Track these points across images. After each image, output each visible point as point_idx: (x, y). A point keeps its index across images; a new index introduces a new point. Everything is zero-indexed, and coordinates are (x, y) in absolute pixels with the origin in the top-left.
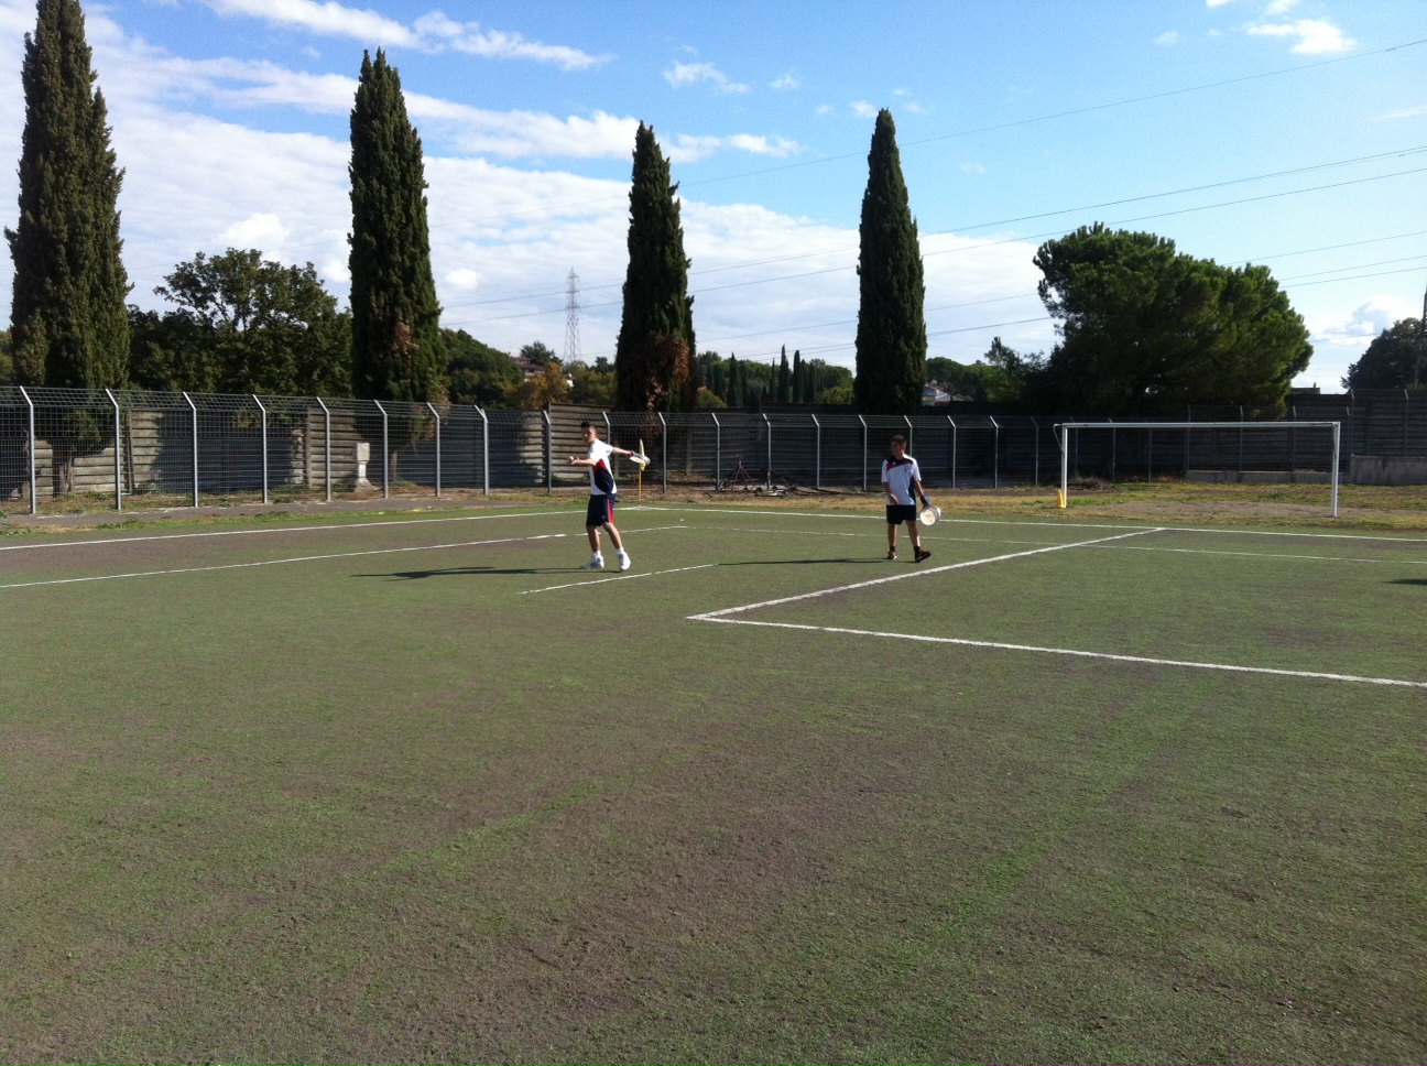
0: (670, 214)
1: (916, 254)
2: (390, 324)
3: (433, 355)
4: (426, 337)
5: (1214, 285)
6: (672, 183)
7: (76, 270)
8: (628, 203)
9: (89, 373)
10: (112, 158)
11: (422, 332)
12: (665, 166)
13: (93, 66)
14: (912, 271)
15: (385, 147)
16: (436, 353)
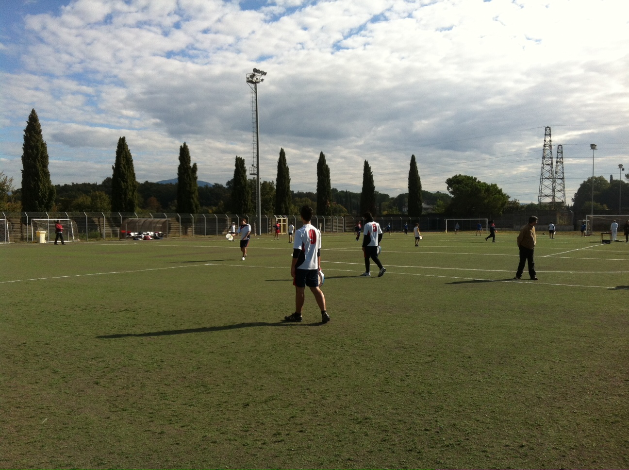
0: (371, 177)
1: (420, 183)
2: (326, 202)
5: (483, 189)
6: (371, 171)
8: (363, 176)
12: (370, 168)
14: (419, 187)
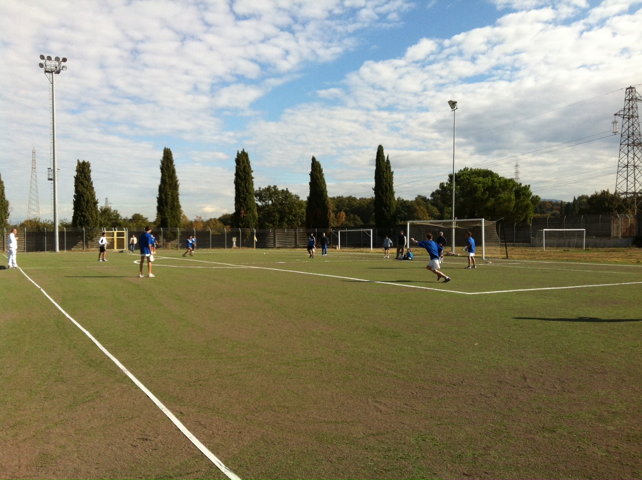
3: (252, 217)
4: (250, 213)
7: (167, 204)
9: (169, 224)
10: (177, 181)
11: (248, 212)
13: (174, 164)
15: (241, 171)
16: (253, 216)
